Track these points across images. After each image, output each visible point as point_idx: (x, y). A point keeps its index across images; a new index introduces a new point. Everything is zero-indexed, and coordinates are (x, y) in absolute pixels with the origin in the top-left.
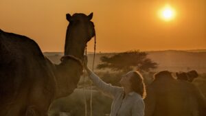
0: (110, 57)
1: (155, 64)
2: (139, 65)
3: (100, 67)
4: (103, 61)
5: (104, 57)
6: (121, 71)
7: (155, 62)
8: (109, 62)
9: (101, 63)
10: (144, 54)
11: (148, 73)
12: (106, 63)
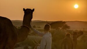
1: (69, 27)
2: (62, 27)
6: (55, 29)
10: (64, 22)
11: (66, 30)
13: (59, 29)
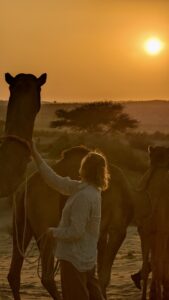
0: (69, 110)
1: (135, 121)
2: (112, 122)
3: (55, 124)
4: (59, 116)
5: (61, 111)
6: (86, 131)
7: (135, 118)
8: (68, 118)
9: (56, 119)
10: (118, 107)
11: (124, 134)
12: (63, 119)
13: (100, 130)
